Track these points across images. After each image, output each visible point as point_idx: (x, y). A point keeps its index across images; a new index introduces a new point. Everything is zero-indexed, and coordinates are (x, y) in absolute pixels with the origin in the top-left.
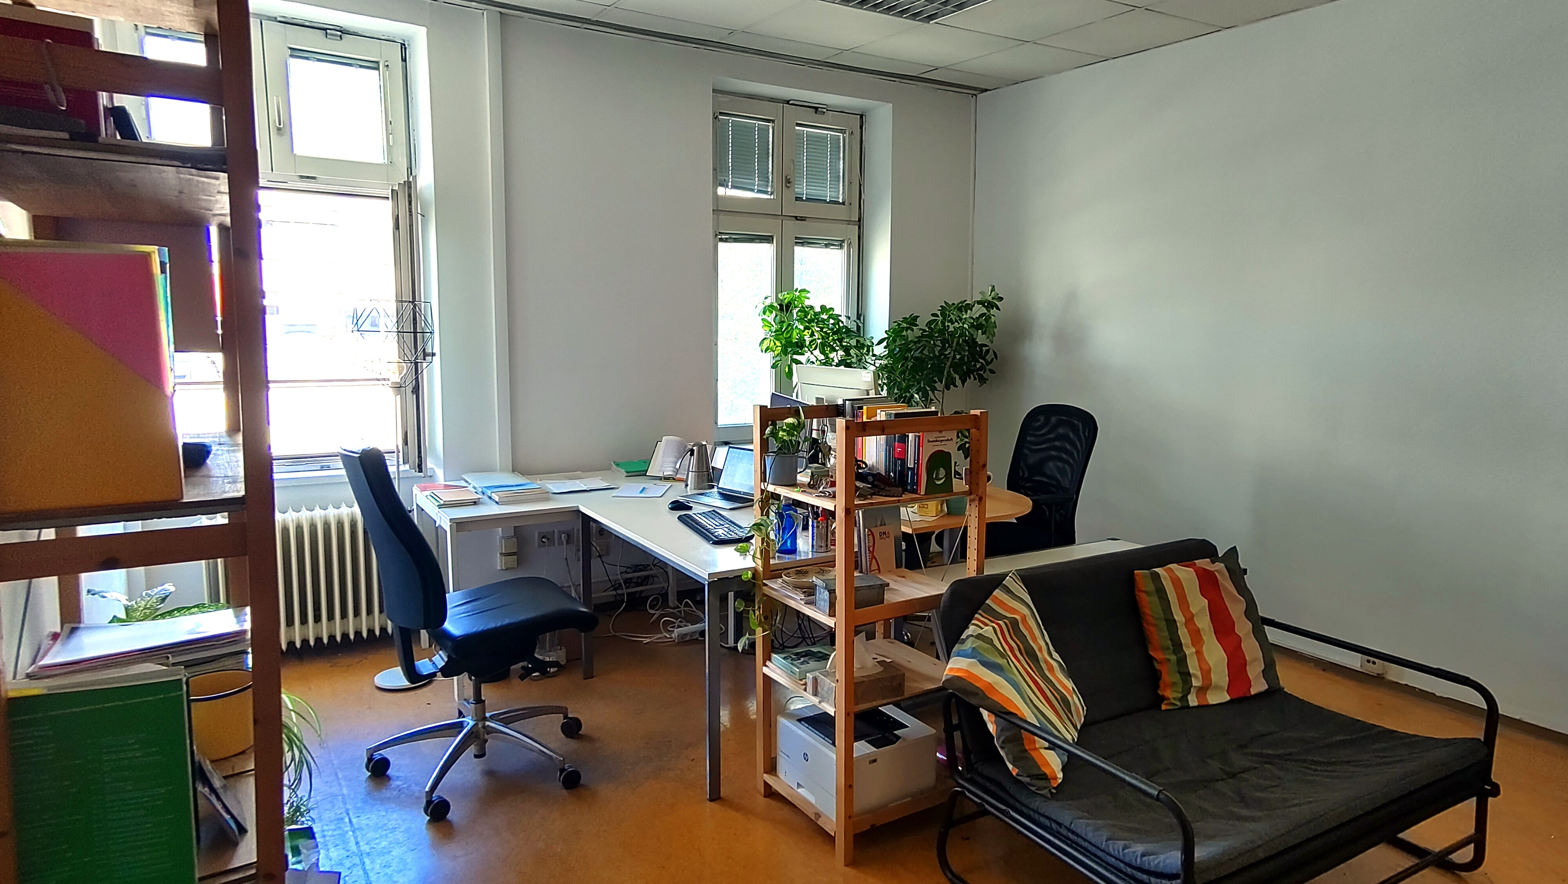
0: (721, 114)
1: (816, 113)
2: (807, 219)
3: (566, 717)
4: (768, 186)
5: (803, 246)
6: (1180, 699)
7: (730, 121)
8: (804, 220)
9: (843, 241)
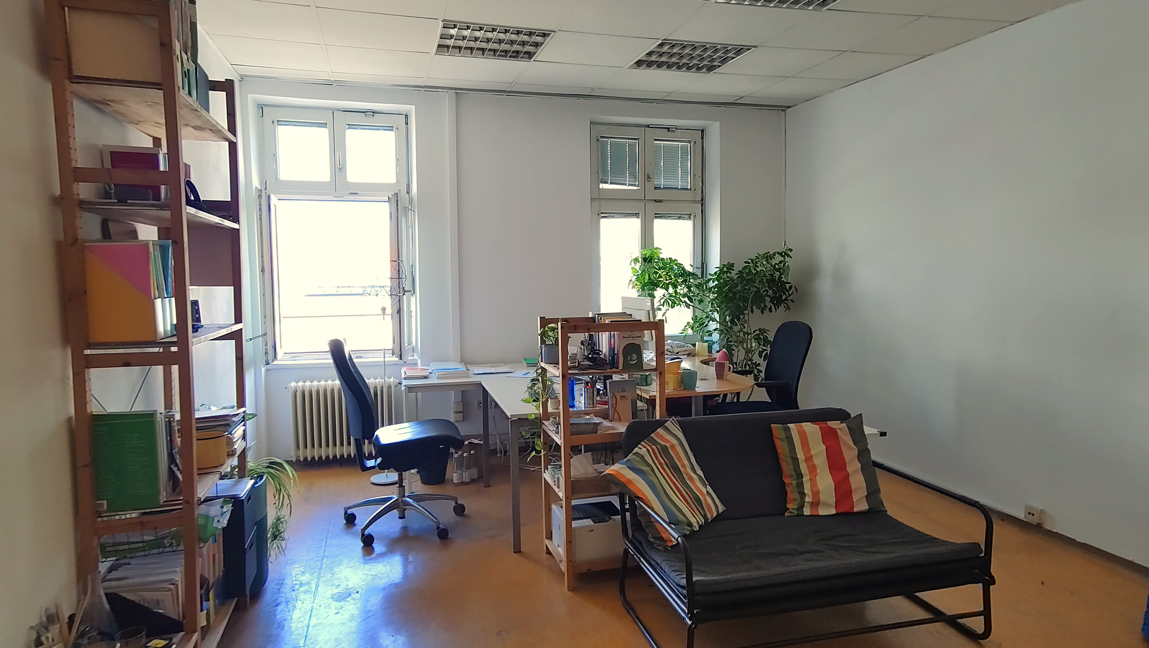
0: (601, 137)
1: (669, 131)
2: (663, 201)
3: (456, 503)
4: (636, 181)
5: (661, 219)
6: (797, 509)
7: (609, 141)
8: (661, 202)
9: (690, 215)
